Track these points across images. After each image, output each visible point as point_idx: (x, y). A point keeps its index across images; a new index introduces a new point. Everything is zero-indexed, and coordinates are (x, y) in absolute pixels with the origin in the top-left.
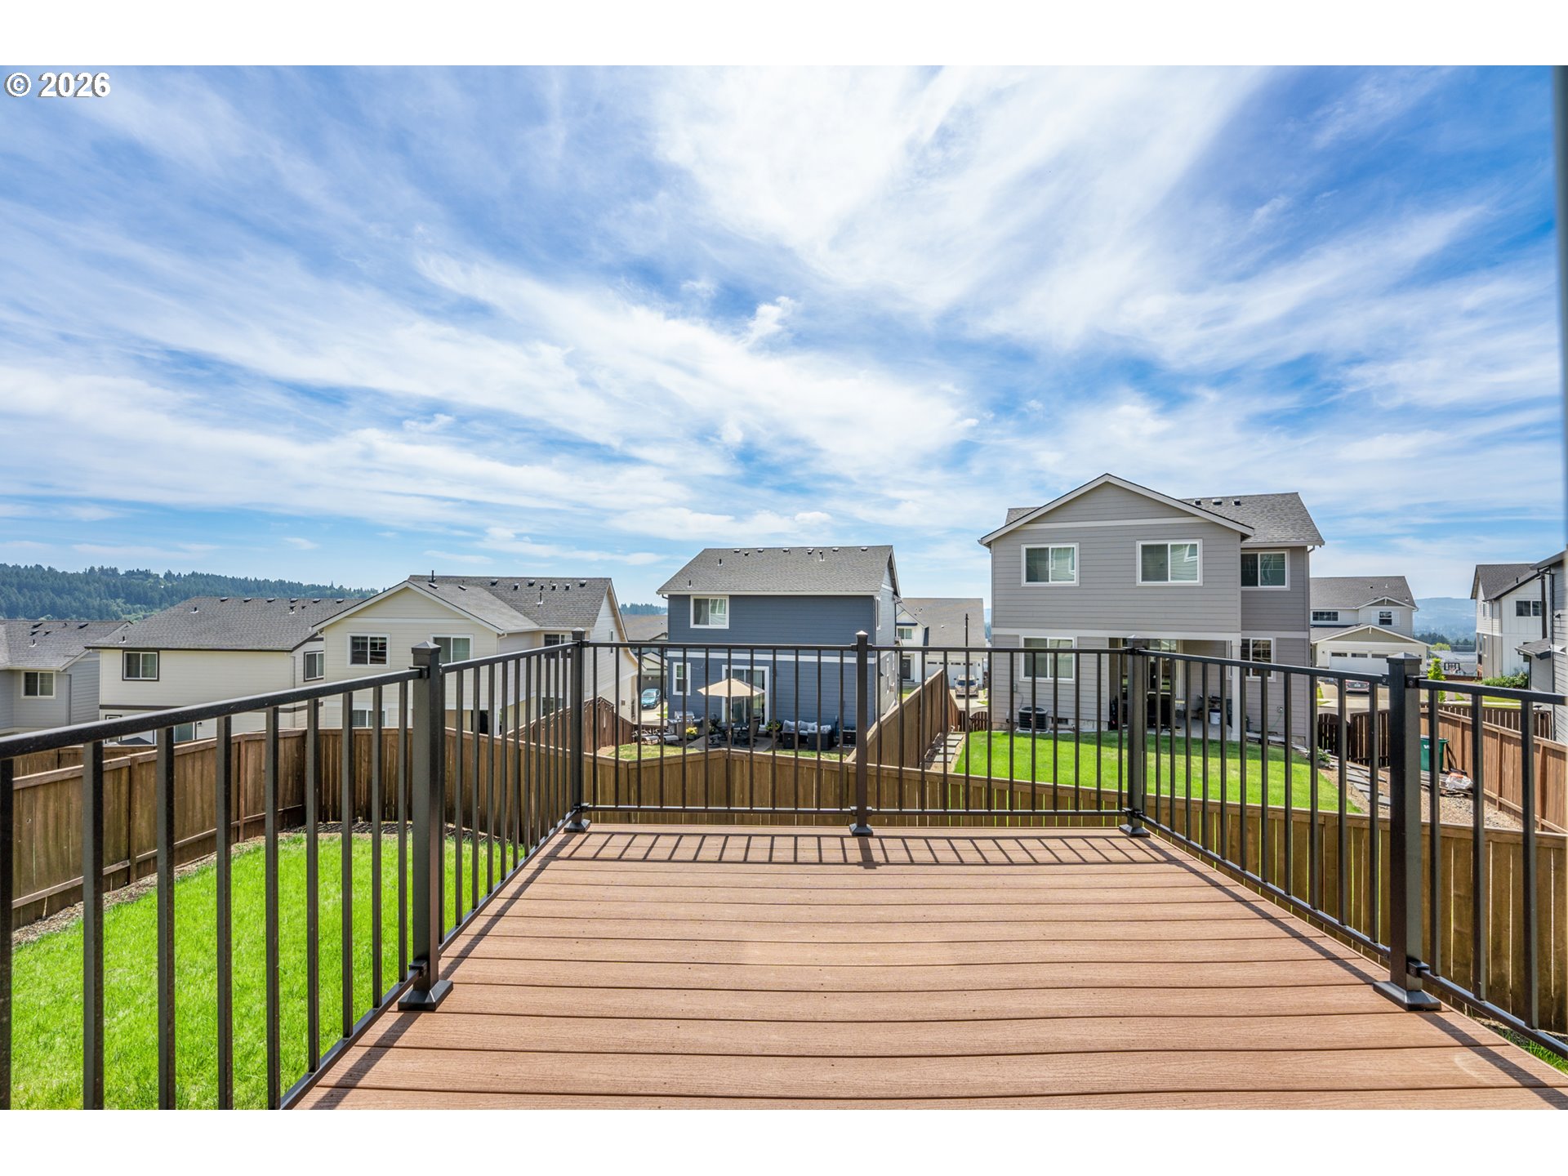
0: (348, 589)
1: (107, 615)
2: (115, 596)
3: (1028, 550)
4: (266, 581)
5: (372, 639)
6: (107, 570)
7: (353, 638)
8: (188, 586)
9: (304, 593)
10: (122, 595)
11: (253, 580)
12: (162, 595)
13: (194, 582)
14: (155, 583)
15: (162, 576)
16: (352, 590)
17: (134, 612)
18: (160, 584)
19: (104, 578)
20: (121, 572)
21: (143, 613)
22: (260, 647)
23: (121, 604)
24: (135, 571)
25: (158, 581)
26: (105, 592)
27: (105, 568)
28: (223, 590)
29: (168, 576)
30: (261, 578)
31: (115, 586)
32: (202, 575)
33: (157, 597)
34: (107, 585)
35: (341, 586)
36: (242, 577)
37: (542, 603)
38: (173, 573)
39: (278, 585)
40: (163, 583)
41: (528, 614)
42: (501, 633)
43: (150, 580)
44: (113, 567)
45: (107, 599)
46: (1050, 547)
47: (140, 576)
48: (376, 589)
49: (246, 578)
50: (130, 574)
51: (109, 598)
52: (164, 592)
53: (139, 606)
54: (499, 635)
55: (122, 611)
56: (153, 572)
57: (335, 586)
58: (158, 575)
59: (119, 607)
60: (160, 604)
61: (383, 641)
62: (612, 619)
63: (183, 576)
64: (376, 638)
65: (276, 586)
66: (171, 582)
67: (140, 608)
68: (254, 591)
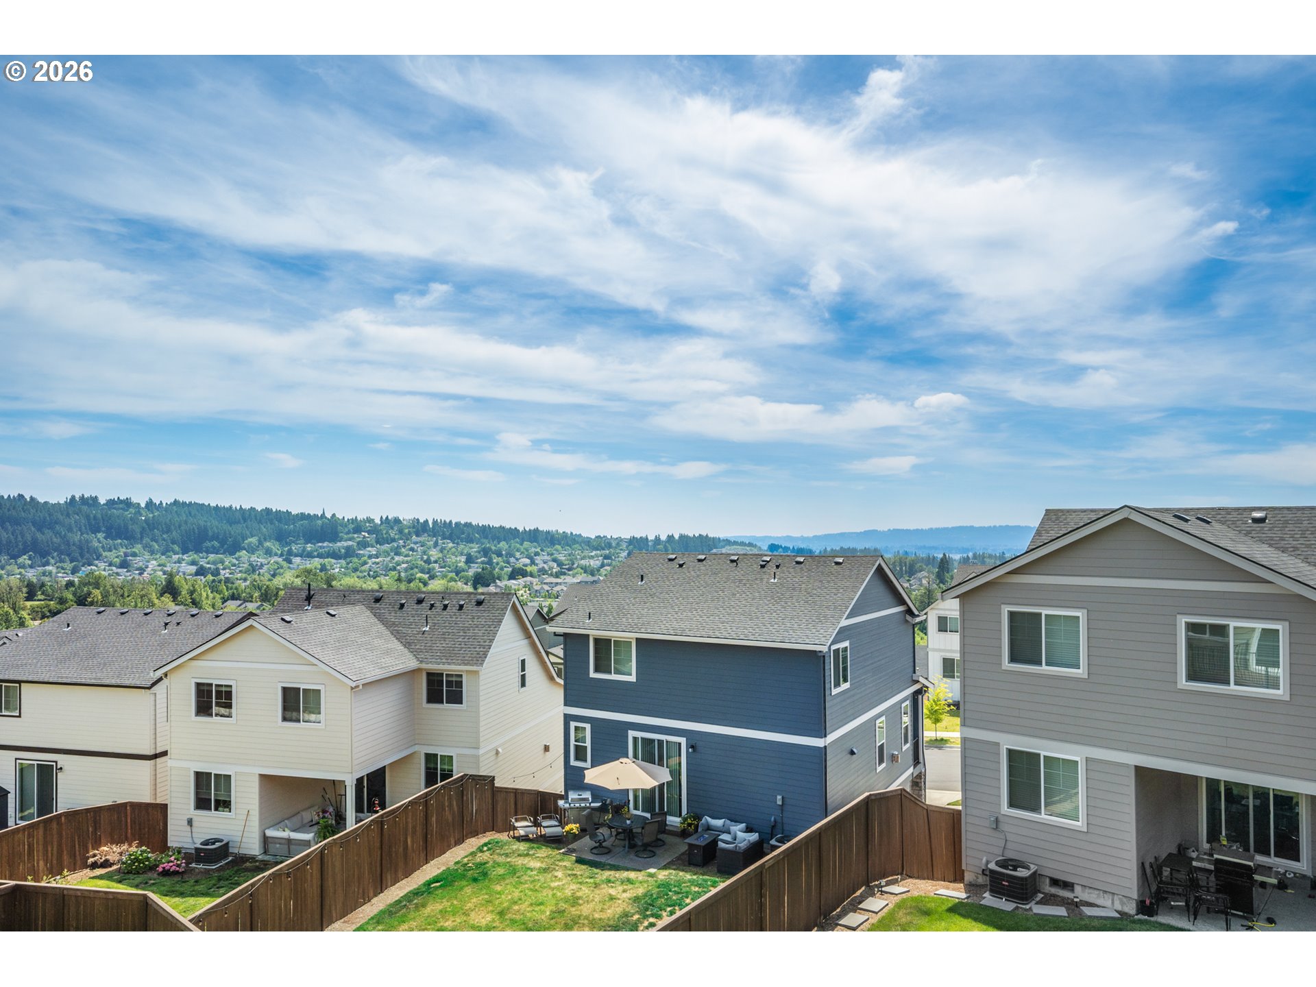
0: (341, 518)
1: (88, 552)
2: (95, 530)
3: (1012, 615)
4: (252, 509)
5: (216, 685)
6: (87, 499)
7: (198, 685)
8: (169, 517)
9: (293, 524)
10: (103, 529)
11: (238, 508)
12: (143, 528)
13: (176, 512)
14: (135, 513)
15: (143, 505)
16: (346, 520)
17: (116, 549)
18: (141, 515)
19: (85, 508)
20: (102, 501)
21: (124, 550)
22: (119, 682)
23: (101, 539)
24: (116, 499)
25: (139, 511)
26: (85, 526)
27: (86, 496)
28: (206, 522)
29: (150, 504)
30: (246, 506)
31: (95, 518)
32: (184, 504)
33: (138, 530)
34: (88, 517)
35: (334, 515)
36: (227, 505)
37: (428, 629)
38: (155, 502)
39: (264, 514)
40: (144, 514)
41: (410, 644)
42: (354, 685)
43: (131, 510)
44: (94, 495)
45: (88, 534)
46: (1045, 612)
47: (121, 506)
48: (372, 518)
49: (231, 507)
50: (111, 503)
51: (90, 533)
52: (144, 525)
53: (120, 541)
54: (352, 688)
55: (103, 547)
56: (134, 500)
57: (326, 515)
58: (139, 504)
59: (100, 542)
60: (142, 538)
61: (228, 689)
62: (525, 642)
63: (164, 505)
64: (221, 686)
65: (262, 514)
66: (153, 513)
67: (121, 544)
68: (239, 522)
